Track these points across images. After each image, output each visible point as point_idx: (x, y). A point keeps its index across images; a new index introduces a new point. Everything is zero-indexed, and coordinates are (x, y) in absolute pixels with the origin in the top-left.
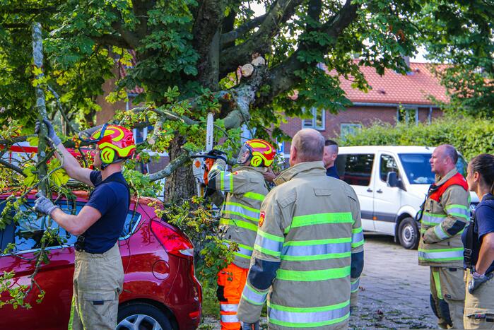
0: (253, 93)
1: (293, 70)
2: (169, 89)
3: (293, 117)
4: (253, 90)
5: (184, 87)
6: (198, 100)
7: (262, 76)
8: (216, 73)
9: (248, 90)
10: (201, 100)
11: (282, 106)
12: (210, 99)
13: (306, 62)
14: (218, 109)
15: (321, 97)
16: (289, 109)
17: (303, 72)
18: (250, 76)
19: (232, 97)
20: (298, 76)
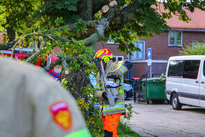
0: (108, 23)
1: (136, 9)
2: (58, 18)
3: (141, 37)
4: (108, 21)
5: (71, 18)
6: (75, 25)
7: (114, 12)
8: (90, 10)
9: (105, 21)
10: (76, 25)
11: (135, 30)
12: (82, 25)
13: (143, 4)
14: (86, 32)
15: (150, 25)
16: (139, 32)
17: (141, 9)
18: (106, 13)
19: (94, 25)
20: (139, 12)
